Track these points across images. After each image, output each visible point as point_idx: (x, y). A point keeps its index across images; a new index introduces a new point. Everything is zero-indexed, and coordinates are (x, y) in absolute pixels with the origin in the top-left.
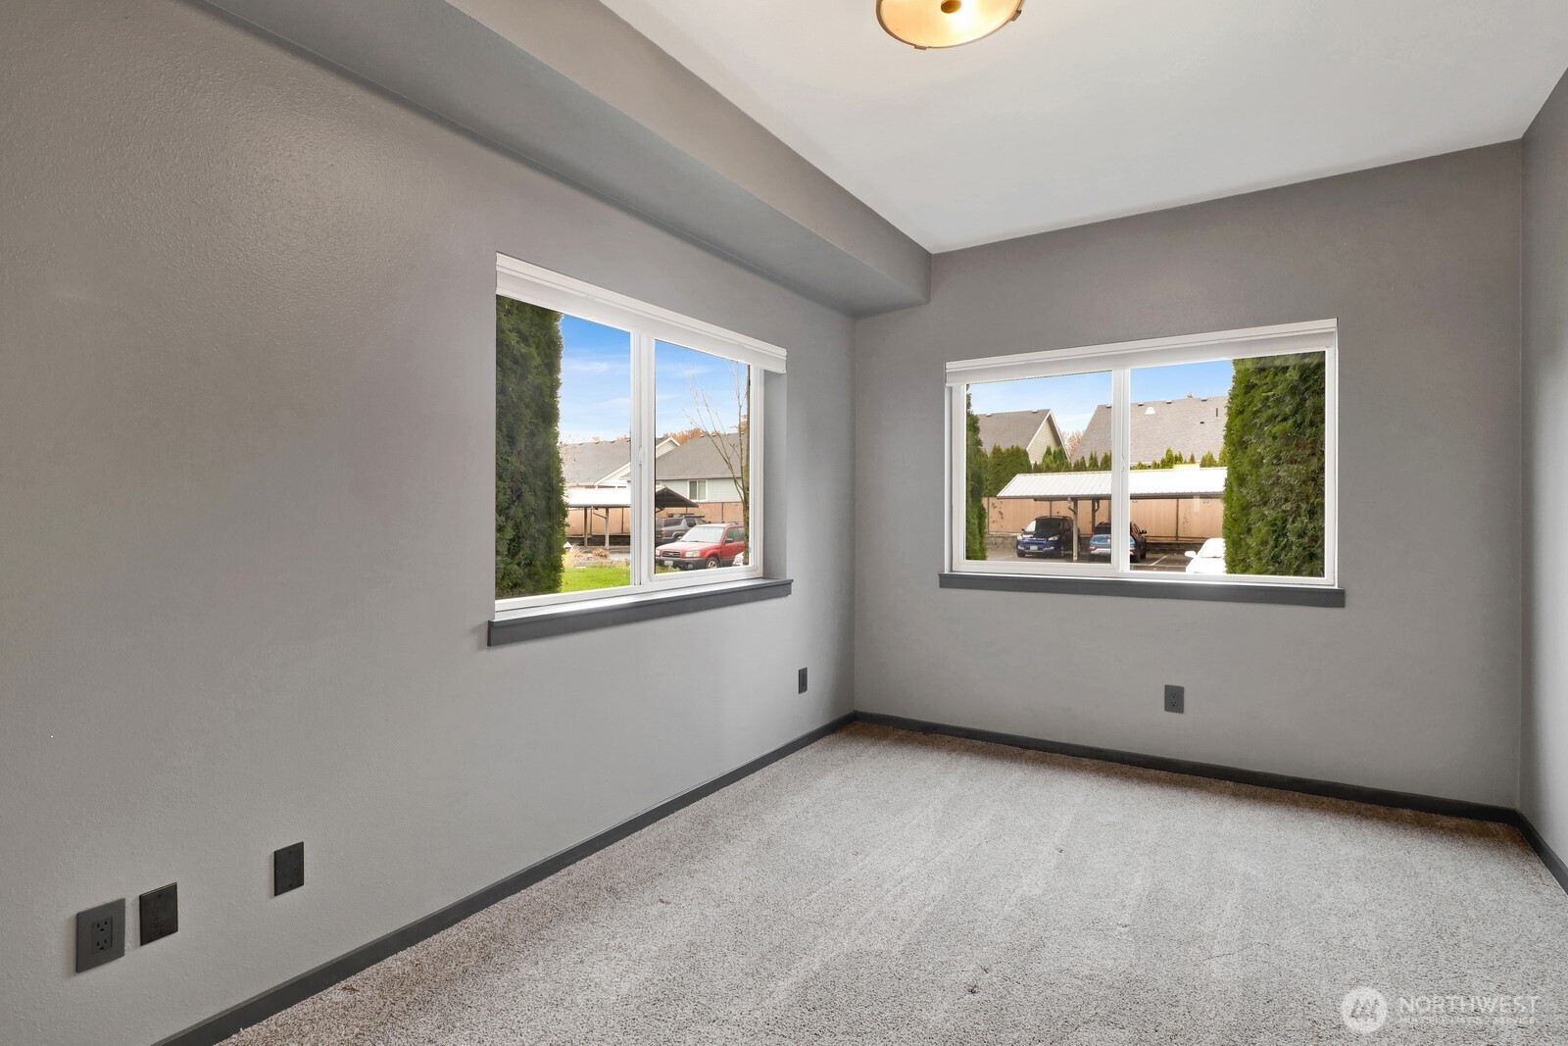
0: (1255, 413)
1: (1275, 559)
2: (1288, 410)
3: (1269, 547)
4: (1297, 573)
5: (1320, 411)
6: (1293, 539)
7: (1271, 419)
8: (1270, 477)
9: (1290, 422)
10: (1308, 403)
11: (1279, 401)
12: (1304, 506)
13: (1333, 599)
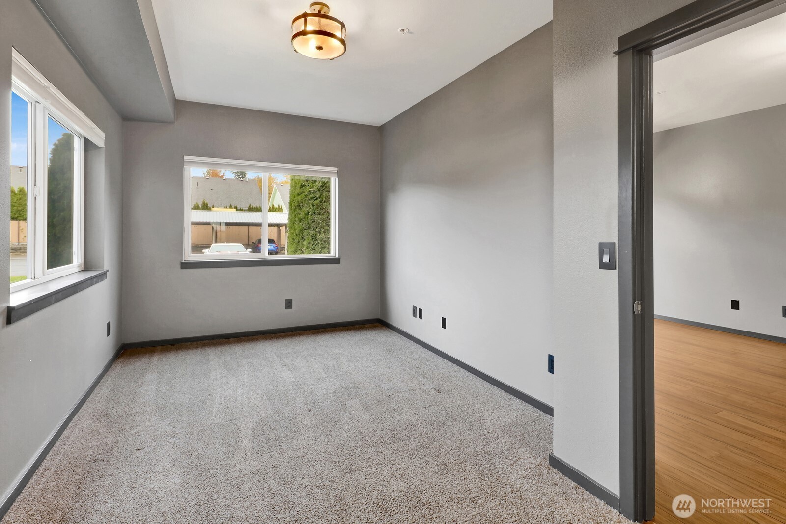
0: (306, 196)
1: (313, 249)
2: (318, 196)
3: (312, 245)
4: (320, 253)
5: (328, 198)
6: (319, 241)
7: (312, 198)
8: (312, 219)
9: (319, 200)
10: (324, 194)
11: (314, 193)
12: (323, 230)
13: (336, 261)
